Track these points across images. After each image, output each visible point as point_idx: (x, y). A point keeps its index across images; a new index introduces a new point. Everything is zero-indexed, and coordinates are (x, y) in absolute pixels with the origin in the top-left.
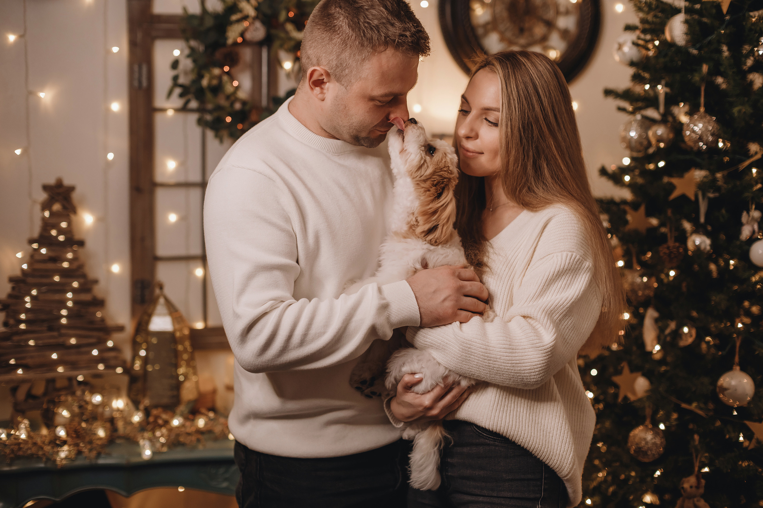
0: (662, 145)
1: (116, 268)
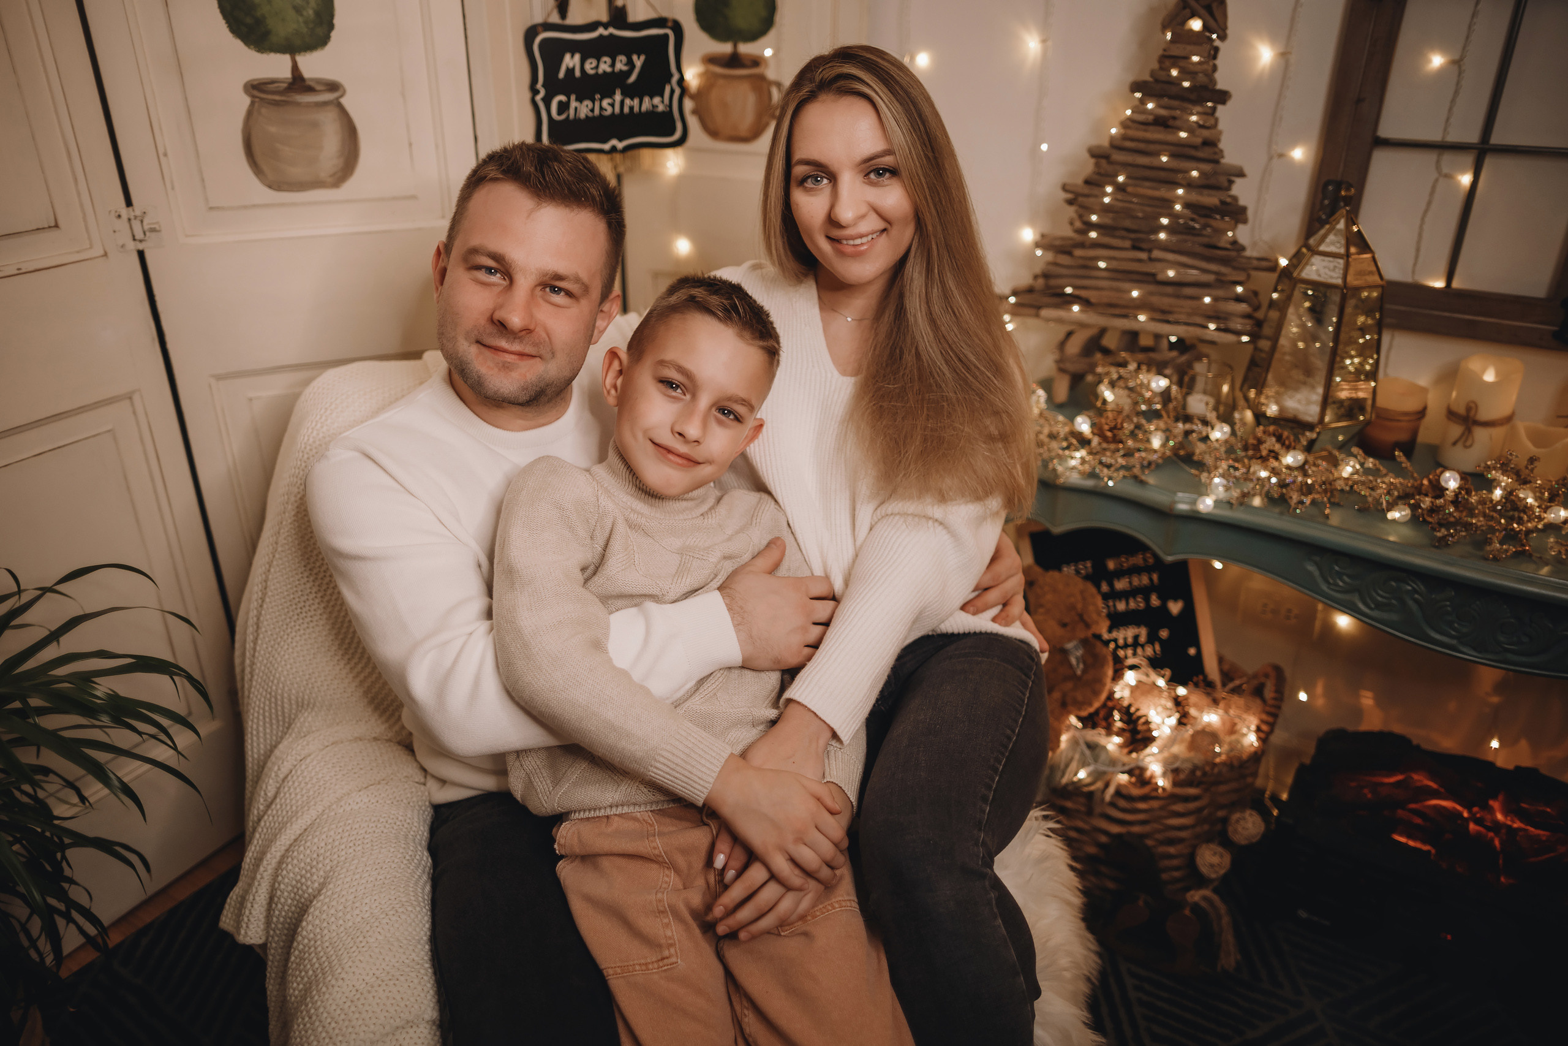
1: (1298, 154)
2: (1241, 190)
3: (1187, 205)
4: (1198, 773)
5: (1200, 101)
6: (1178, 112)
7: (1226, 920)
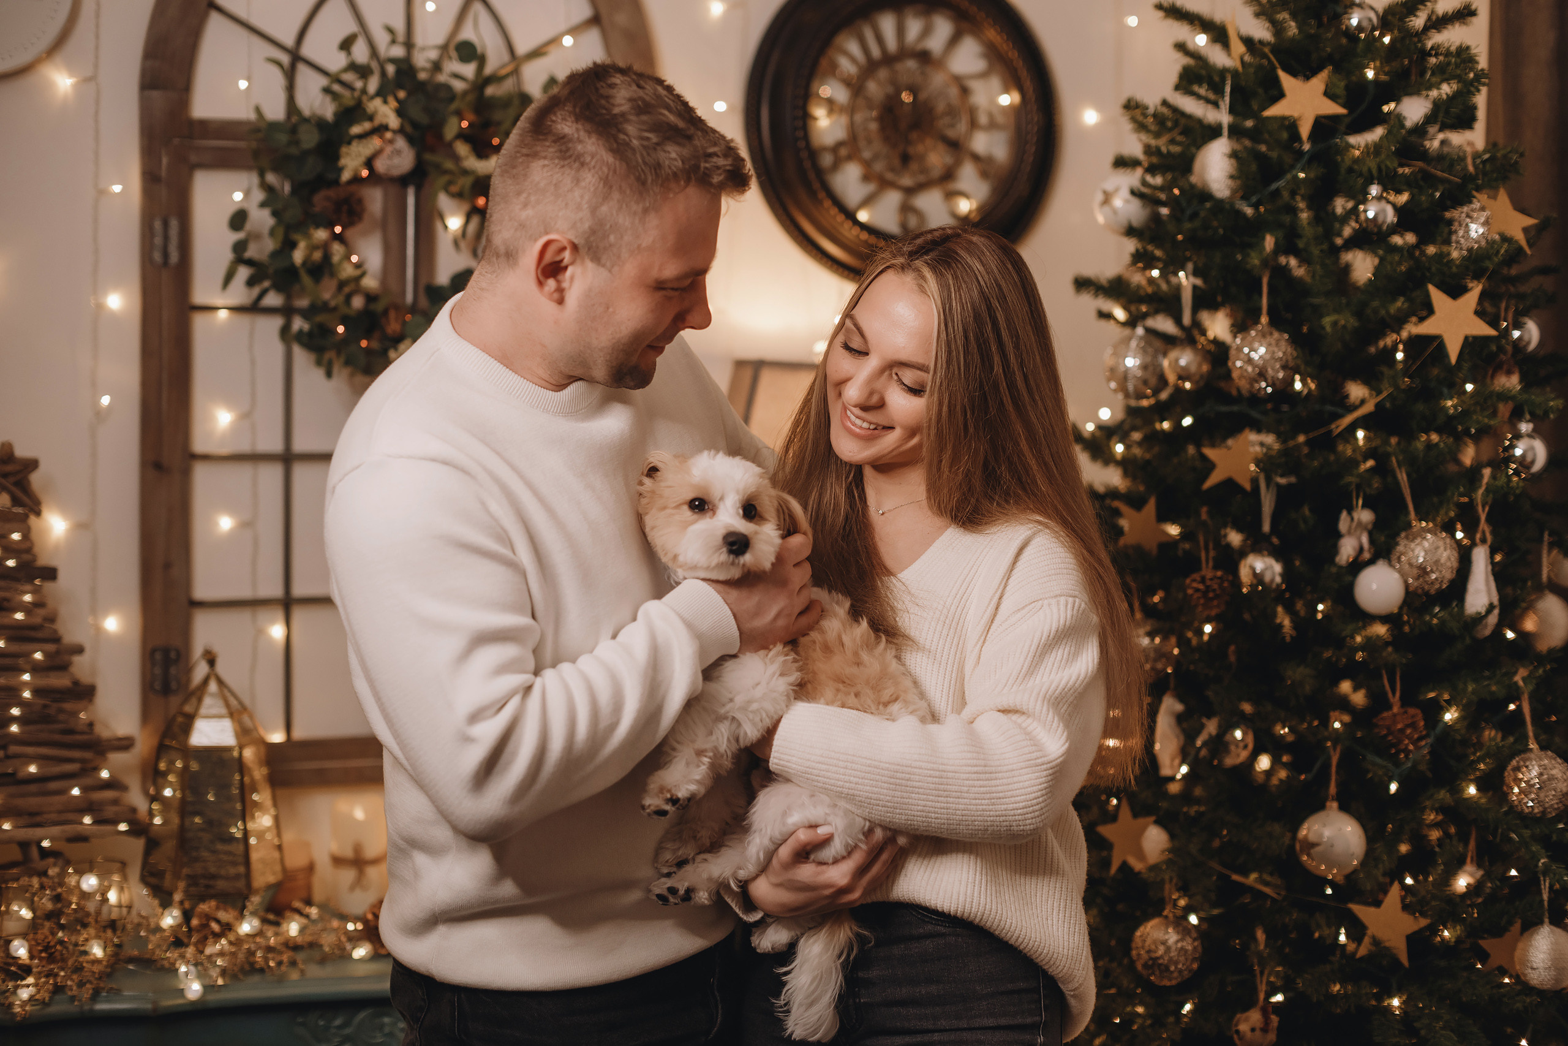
0: (1188, 385)
1: (112, 624)
2: (83, 668)
3: (36, 692)
5: (30, 580)
6: (8, 593)
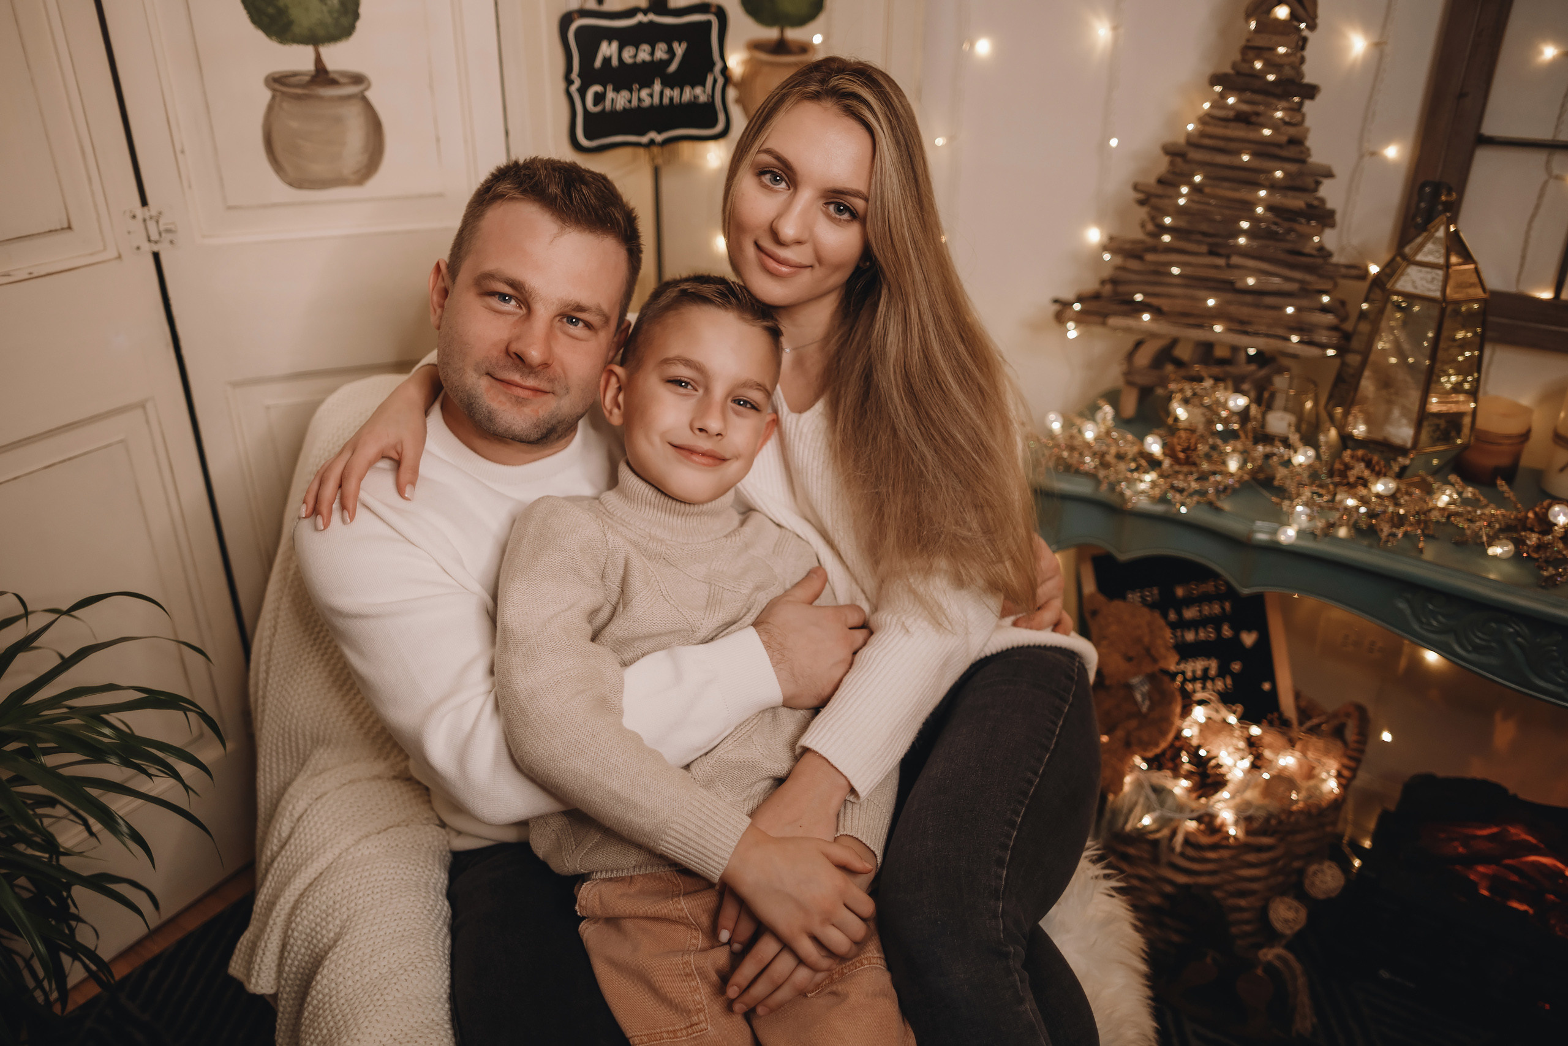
1: (1392, 152)
2: (1330, 193)
3: (1269, 208)
4: (1273, 822)
5: (1286, 96)
6: (1261, 108)
7: (1301, 981)
